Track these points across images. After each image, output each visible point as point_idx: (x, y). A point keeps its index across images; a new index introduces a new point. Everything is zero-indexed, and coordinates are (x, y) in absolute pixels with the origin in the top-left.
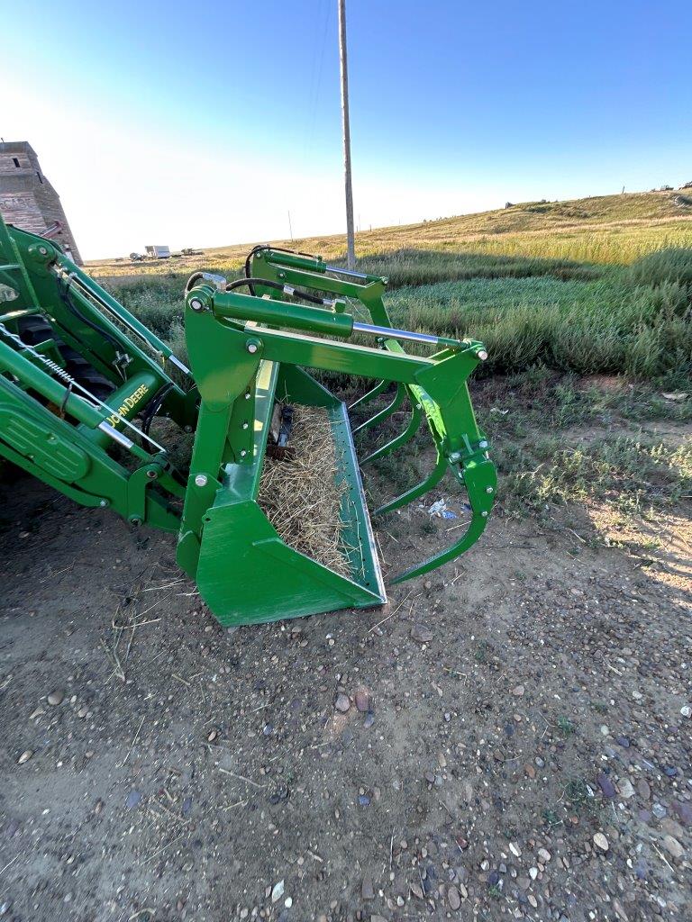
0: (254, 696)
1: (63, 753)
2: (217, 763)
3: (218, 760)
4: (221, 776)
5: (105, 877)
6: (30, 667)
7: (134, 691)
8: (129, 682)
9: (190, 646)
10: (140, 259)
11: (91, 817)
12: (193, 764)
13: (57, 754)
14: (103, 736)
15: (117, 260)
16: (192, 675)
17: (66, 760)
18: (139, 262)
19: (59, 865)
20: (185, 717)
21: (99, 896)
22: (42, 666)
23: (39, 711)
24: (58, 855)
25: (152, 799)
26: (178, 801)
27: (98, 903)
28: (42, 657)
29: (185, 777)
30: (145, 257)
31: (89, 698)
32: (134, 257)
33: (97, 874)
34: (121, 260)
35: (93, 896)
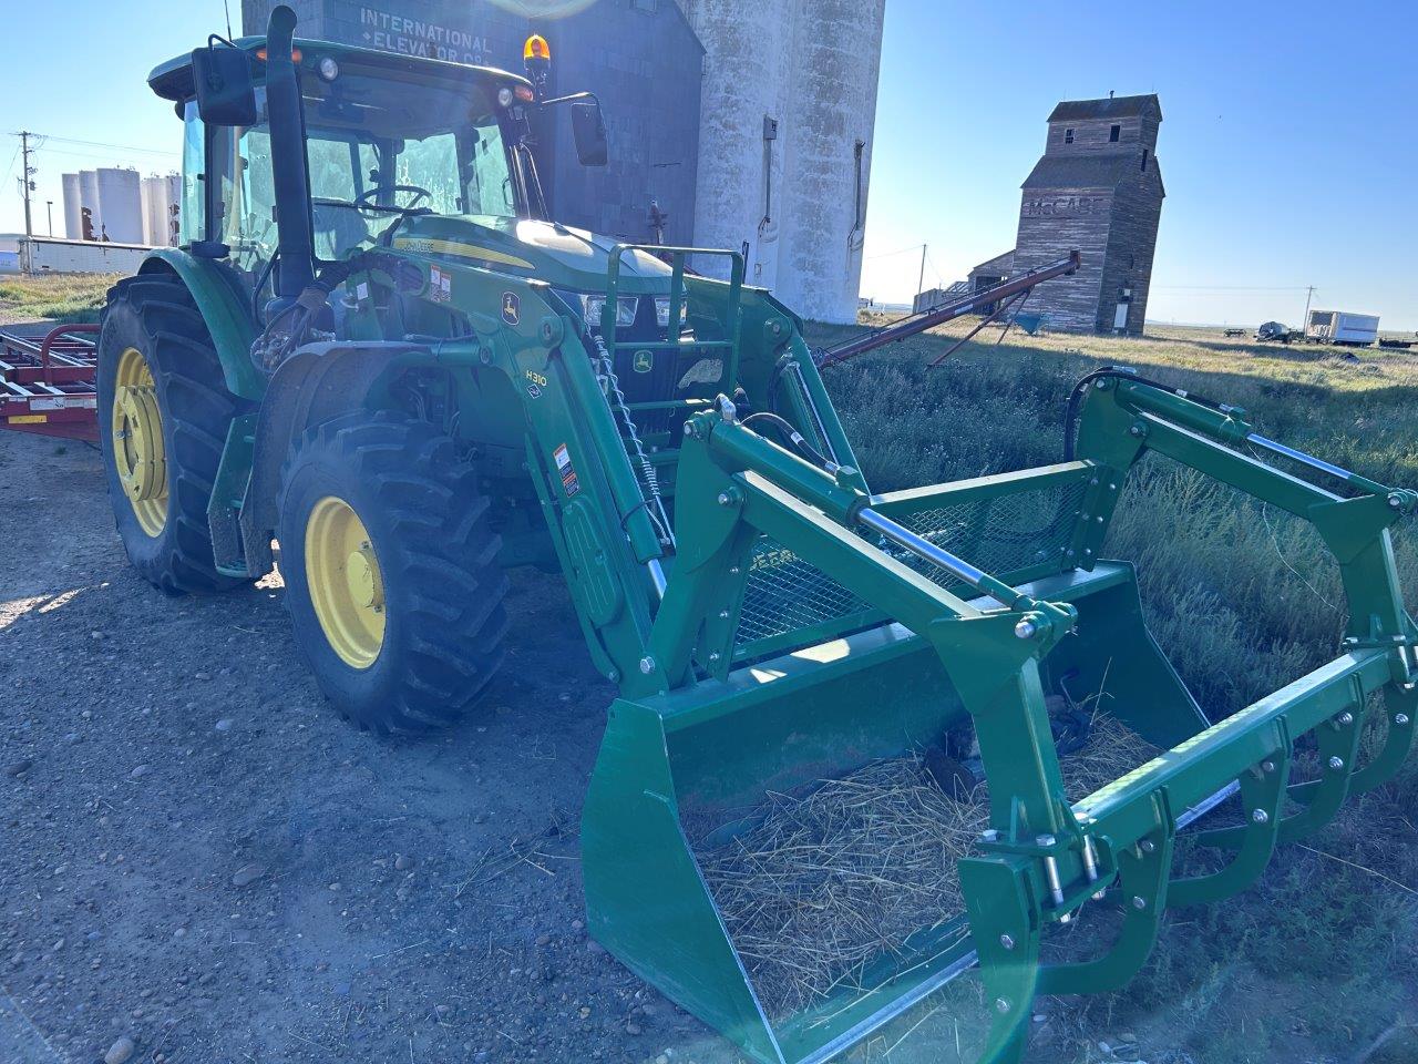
0: (518, 1022)
1: (355, 908)
2: (415, 1033)
3: (420, 1033)
4: (404, 1046)
5: (267, 1014)
6: (422, 823)
7: (451, 915)
8: (457, 903)
9: (539, 924)
10: (1285, 338)
11: (310, 970)
12: (403, 1014)
13: (352, 905)
14: (389, 924)
15: (1229, 333)
16: (505, 949)
17: (352, 915)
18: (1279, 344)
19: (263, 977)
20: (450, 975)
21: (252, 1021)
22: (431, 830)
23: (383, 863)
24: (271, 970)
25: (349, 1004)
26: (360, 1026)
27: (247, 1023)
28: (438, 823)
29: (387, 1017)
30: (1300, 335)
31: (420, 885)
32: (1271, 331)
33: (267, 1008)
34: (1239, 333)
35: (250, 1016)
